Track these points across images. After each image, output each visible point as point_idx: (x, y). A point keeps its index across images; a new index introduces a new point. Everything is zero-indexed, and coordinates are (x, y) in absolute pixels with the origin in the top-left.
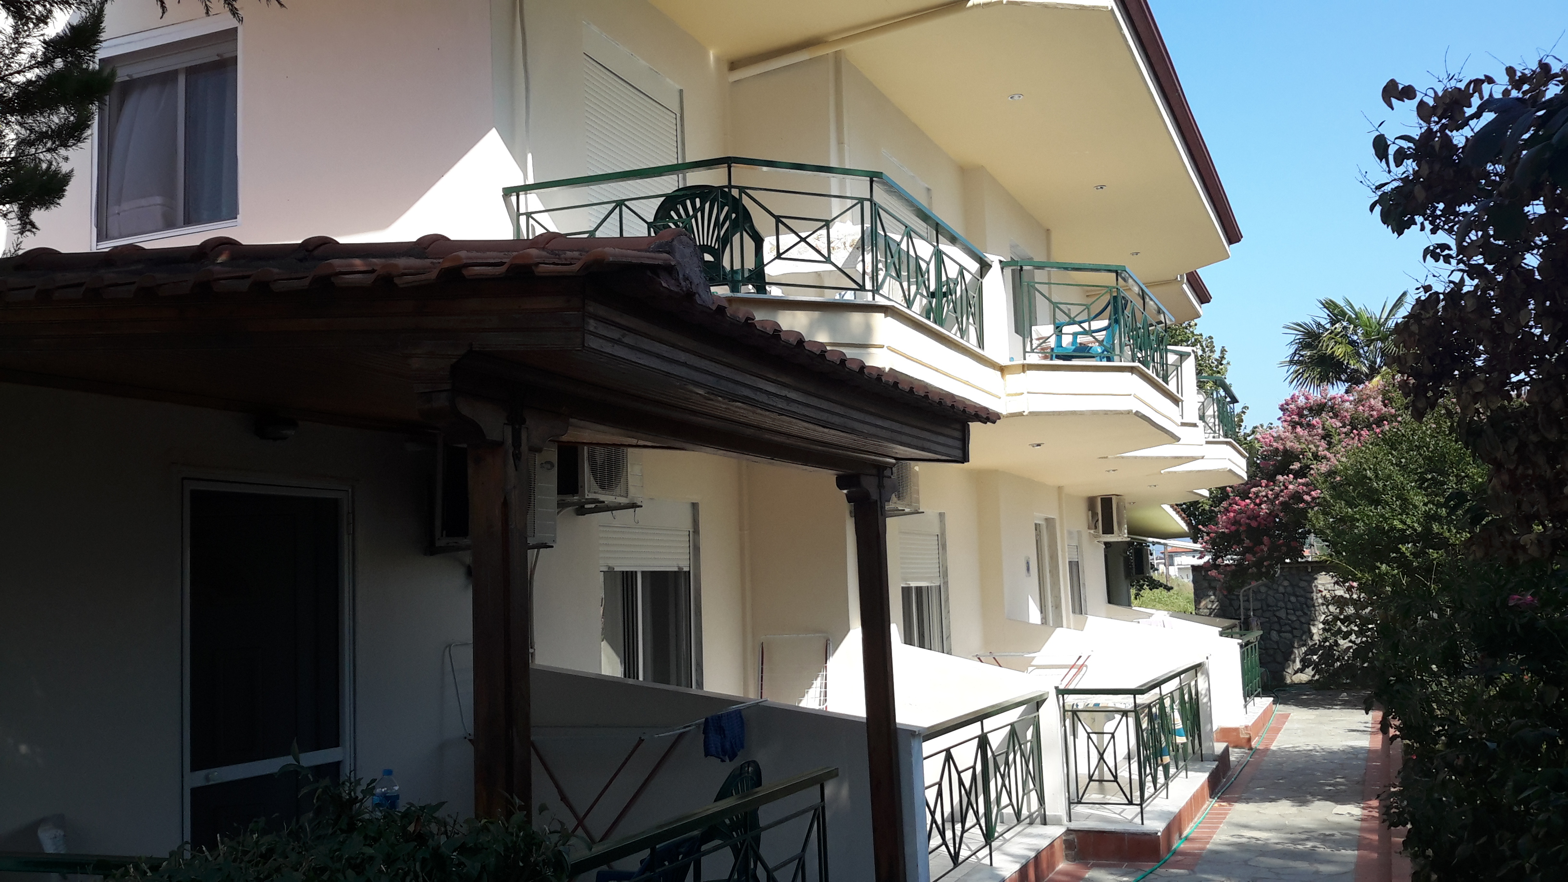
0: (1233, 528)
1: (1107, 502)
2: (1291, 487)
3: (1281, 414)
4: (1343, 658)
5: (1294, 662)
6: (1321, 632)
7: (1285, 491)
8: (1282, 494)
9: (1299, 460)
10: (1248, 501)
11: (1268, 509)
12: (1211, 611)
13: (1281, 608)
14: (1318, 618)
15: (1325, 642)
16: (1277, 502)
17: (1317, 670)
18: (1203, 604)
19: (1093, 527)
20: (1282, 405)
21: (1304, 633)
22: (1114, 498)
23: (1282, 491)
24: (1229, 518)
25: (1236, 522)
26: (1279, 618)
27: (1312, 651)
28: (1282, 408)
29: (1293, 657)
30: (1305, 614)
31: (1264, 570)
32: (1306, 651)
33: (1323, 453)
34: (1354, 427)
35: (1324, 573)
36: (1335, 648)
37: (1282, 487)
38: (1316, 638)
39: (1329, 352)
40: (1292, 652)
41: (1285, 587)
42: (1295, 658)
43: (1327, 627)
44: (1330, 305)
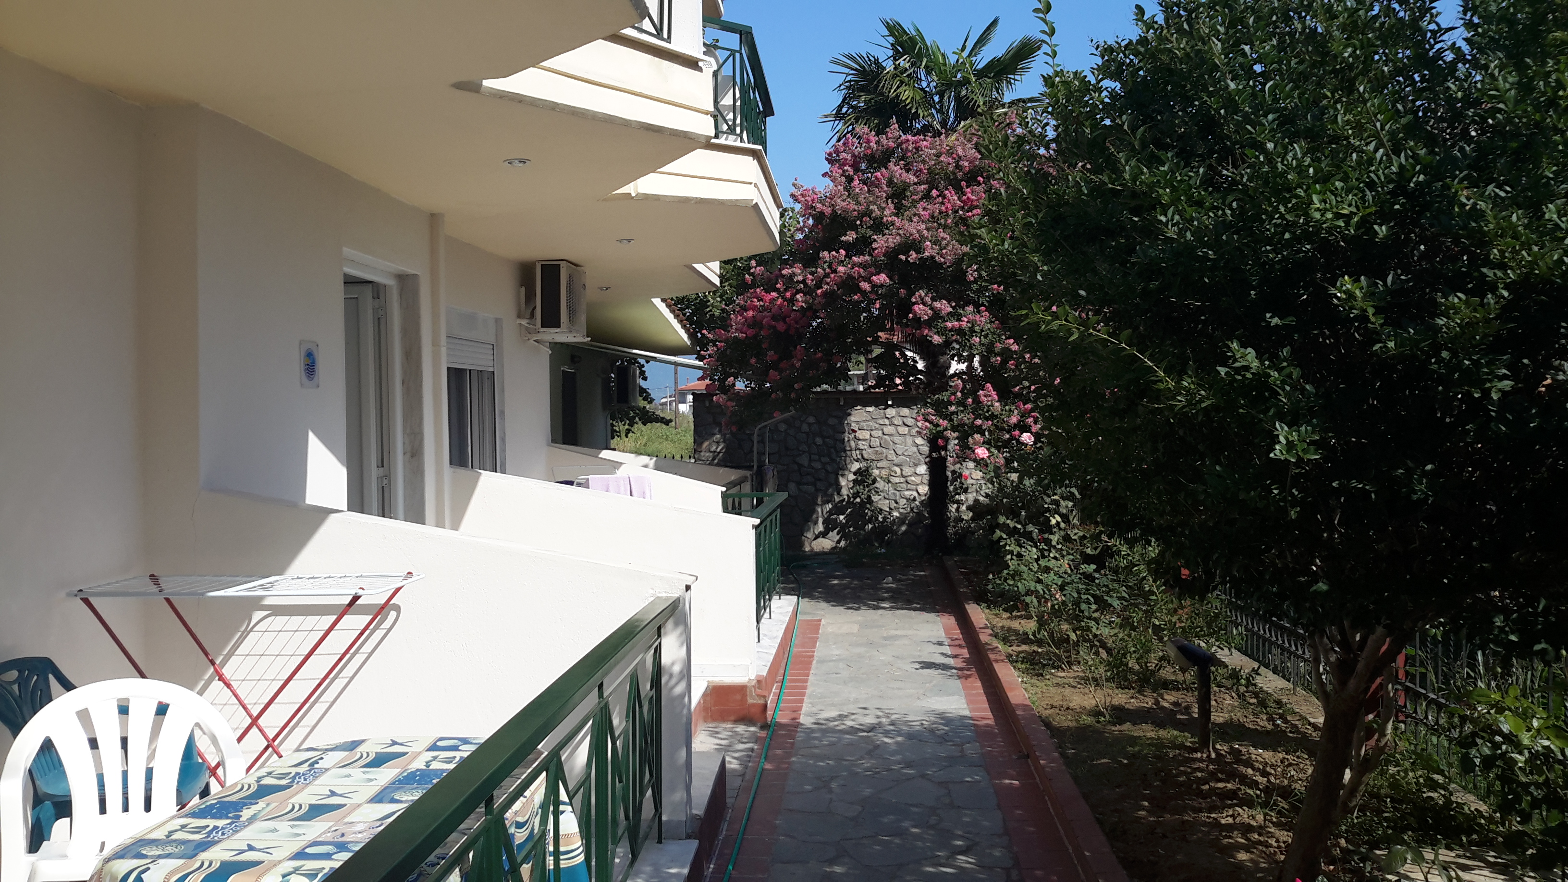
0: (750, 332)
1: (551, 270)
2: (841, 269)
3: (827, 167)
4: (877, 519)
5: (816, 523)
6: (851, 484)
7: (832, 276)
8: (828, 280)
9: (854, 228)
10: (774, 294)
11: (805, 302)
12: (716, 454)
13: (804, 452)
14: (849, 466)
15: (855, 498)
16: (819, 291)
17: (844, 535)
18: (706, 444)
19: (528, 315)
20: (830, 154)
21: (830, 485)
22: (562, 264)
23: (827, 275)
24: (746, 319)
25: (754, 323)
26: (800, 466)
27: (839, 509)
28: (830, 160)
29: (815, 516)
30: (834, 461)
31: (793, 396)
32: (830, 510)
33: (890, 219)
34: (932, 185)
35: (859, 407)
36: (868, 506)
37: (828, 270)
38: (844, 491)
39: (892, 94)
40: (814, 511)
41: (810, 425)
42: (818, 518)
43: (860, 478)
44: (894, 29)
